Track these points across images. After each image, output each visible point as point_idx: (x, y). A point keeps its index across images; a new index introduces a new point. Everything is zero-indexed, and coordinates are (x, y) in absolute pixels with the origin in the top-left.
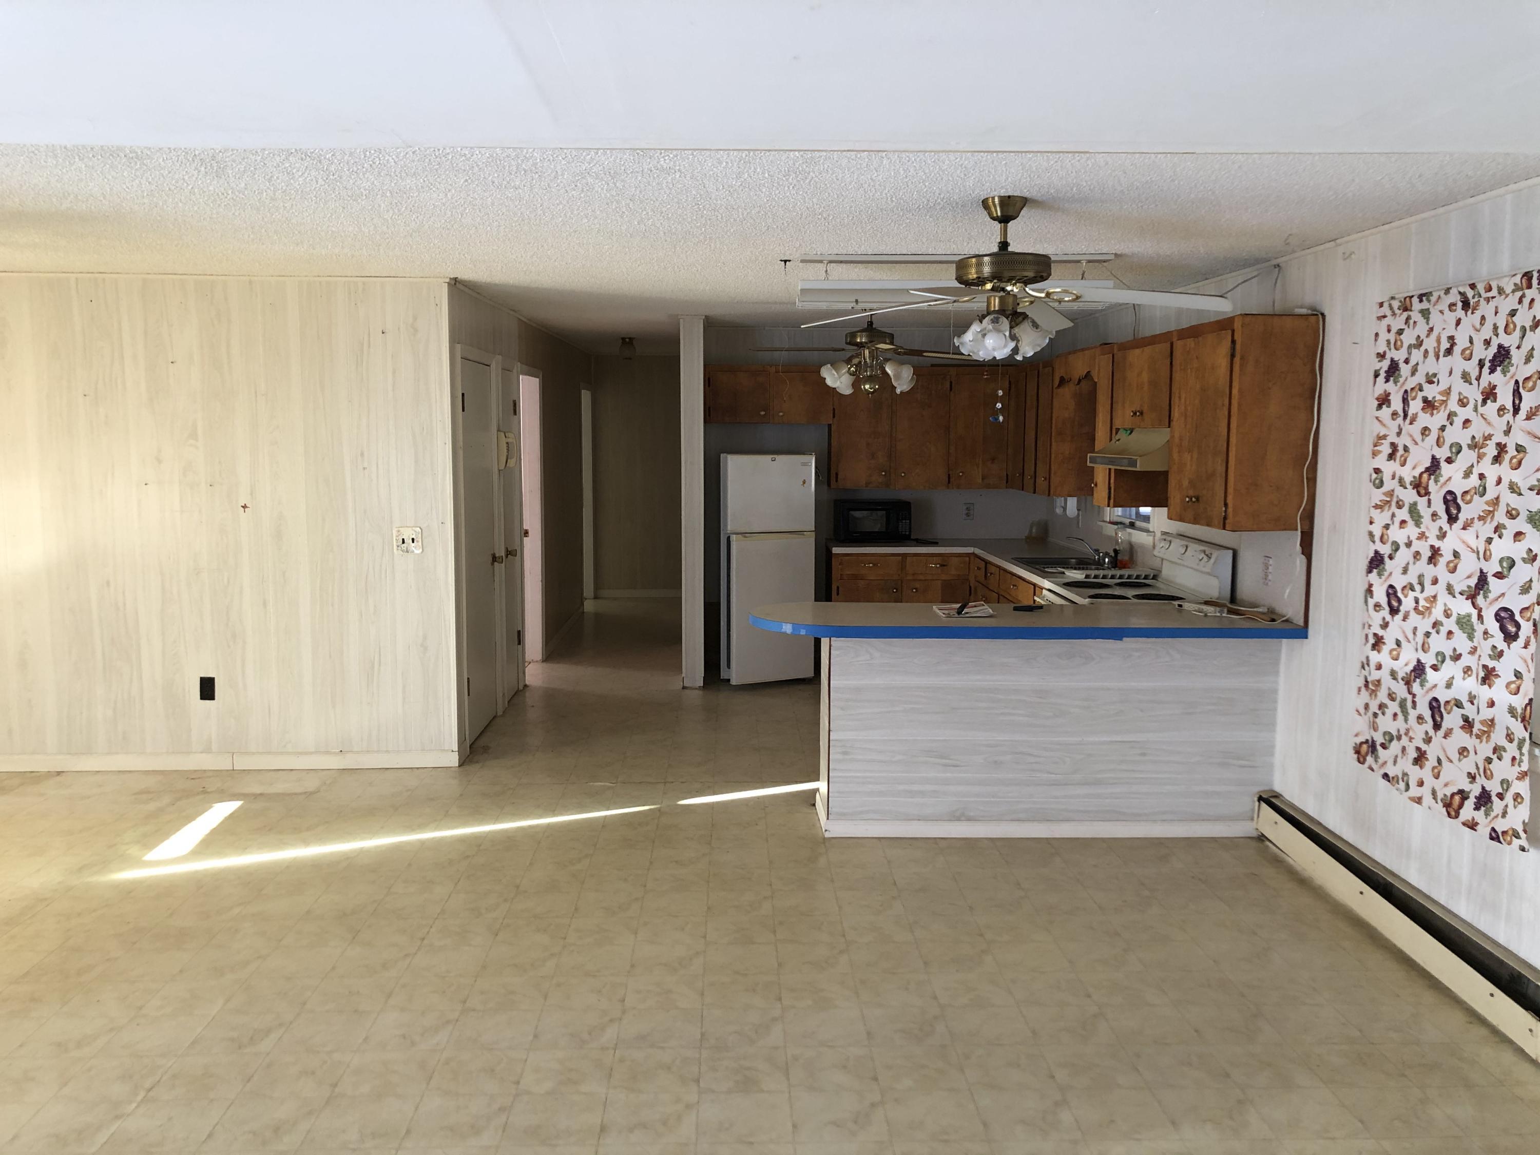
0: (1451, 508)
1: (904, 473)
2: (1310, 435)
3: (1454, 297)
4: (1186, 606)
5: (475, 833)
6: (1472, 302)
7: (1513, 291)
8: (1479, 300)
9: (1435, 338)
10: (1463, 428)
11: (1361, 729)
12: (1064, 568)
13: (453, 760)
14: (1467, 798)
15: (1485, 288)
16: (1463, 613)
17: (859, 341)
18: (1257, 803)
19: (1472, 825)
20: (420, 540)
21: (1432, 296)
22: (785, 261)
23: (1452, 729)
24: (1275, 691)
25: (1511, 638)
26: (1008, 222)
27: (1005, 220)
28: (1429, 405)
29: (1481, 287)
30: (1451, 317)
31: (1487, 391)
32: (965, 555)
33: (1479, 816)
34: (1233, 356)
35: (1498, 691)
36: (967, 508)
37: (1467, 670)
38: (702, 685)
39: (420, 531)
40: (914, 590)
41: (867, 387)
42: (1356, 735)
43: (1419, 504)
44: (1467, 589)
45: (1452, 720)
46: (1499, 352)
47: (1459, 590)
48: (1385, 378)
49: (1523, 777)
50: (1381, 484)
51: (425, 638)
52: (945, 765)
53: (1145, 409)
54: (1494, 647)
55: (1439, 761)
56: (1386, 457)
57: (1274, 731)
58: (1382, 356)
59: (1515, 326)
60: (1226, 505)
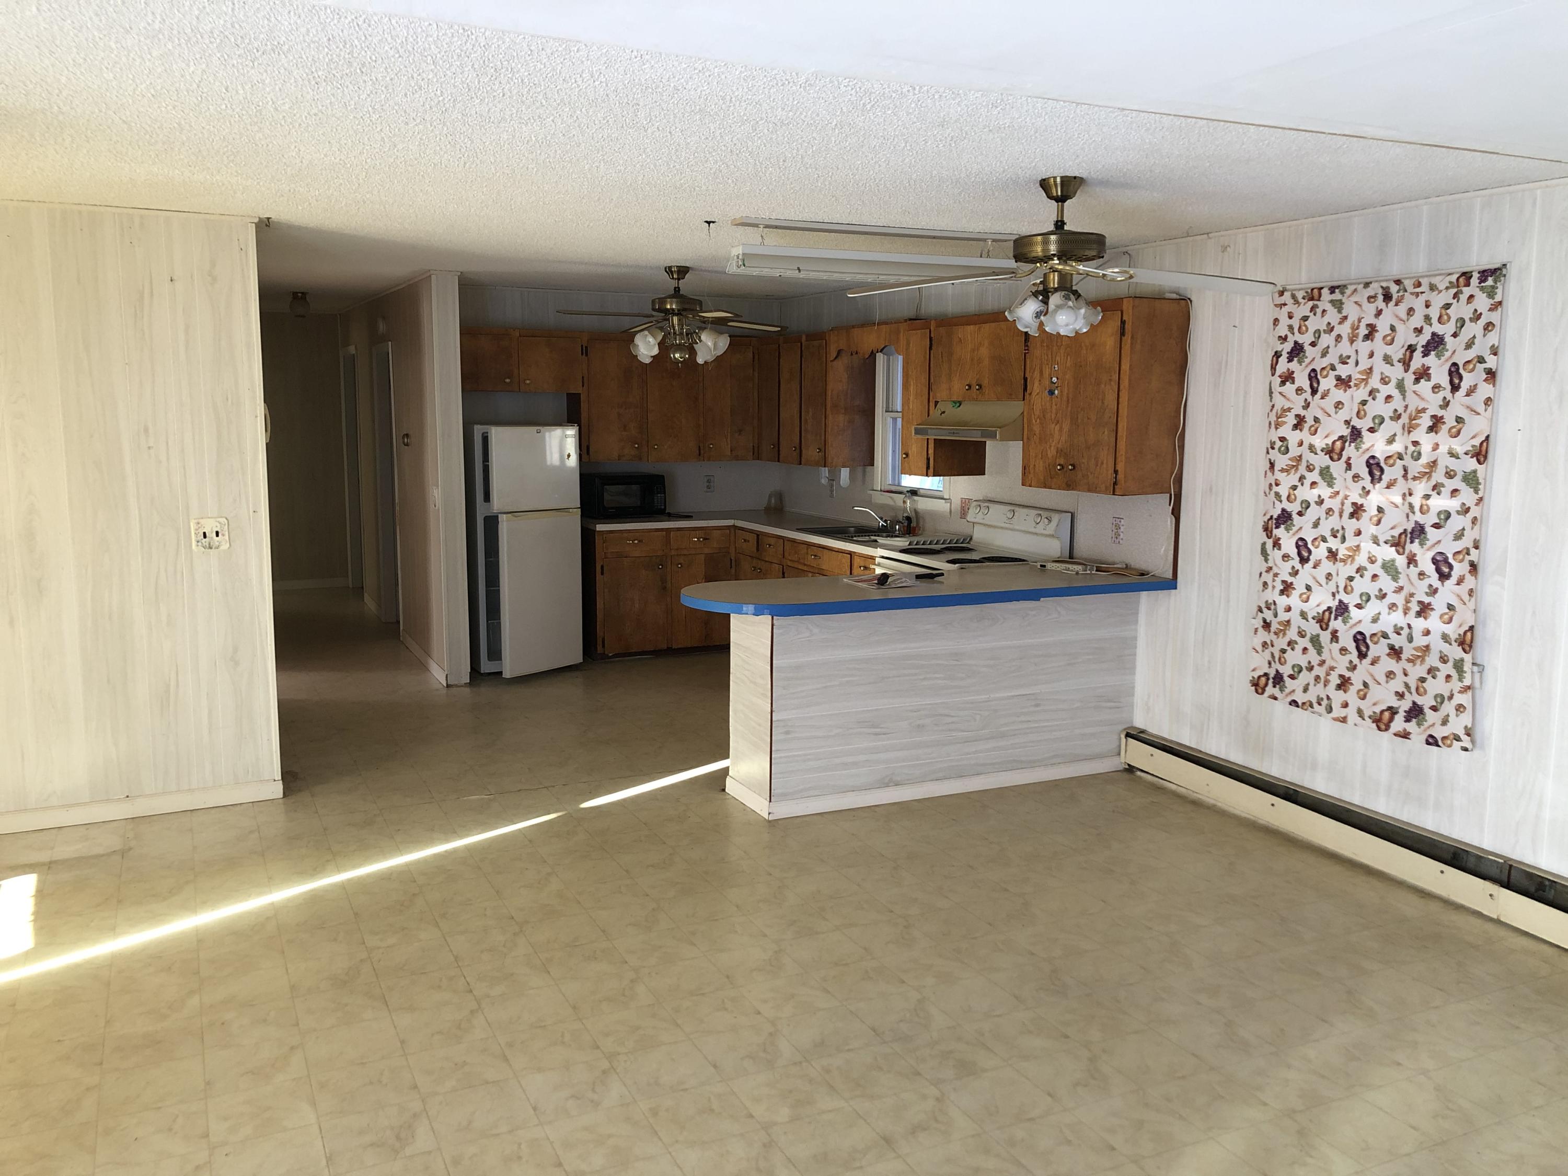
0: (1375, 471)
1: (656, 445)
2: (1180, 408)
3: (1375, 289)
4: (1049, 566)
5: (392, 867)
6: (1395, 296)
7: (1447, 288)
8: (1404, 295)
9: (1350, 326)
10: (1386, 403)
11: (1260, 664)
12: (875, 536)
13: (277, 790)
14: (1397, 713)
15: (1414, 284)
16: (1387, 559)
17: (669, 307)
18: (1123, 740)
19: (1405, 735)
20: (227, 533)
21: (1347, 288)
22: (709, 223)
23: (1380, 656)
24: (1135, 638)
25: (1443, 577)
26: (1064, 201)
27: (1061, 200)
28: (1343, 383)
29: (1408, 284)
30: (1371, 309)
31: (1421, 372)
32: (725, 528)
33: (1412, 727)
34: (1123, 334)
35: (1433, 622)
36: (708, 480)
37: (1393, 606)
38: (469, 681)
39: (226, 521)
40: (680, 566)
41: (677, 355)
42: (1253, 670)
43: (1331, 467)
44: (1390, 538)
45: (1378, 649)
46: (1433, 338)
47: (1384, 540)
48: (1288, 358)
49: (1466, 691)
50: (1287, 450)
51: (236, 650)
52: (876, 734)
53: (985, 383)
54: (1431, 586)
55: (1366, 685)
56: (1291, 427)
57: (1134, 674)
58: (1284, 339)
59: (1449, 318)
60: (1116, 472)
